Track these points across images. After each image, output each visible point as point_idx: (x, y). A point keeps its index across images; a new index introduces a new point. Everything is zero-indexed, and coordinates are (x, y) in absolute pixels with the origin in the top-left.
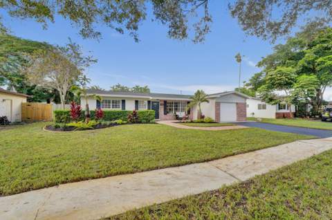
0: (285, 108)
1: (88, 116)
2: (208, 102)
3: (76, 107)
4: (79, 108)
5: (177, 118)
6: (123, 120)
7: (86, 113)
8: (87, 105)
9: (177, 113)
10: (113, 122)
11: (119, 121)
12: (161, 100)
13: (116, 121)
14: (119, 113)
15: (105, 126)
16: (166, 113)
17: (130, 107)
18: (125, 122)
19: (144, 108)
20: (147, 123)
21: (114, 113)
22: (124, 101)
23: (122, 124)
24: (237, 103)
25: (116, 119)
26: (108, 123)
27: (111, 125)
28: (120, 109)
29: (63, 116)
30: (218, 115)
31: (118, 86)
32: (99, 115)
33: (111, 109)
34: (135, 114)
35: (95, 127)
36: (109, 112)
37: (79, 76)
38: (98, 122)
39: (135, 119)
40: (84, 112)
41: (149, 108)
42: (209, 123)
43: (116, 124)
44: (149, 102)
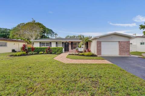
12: (69, 42)
22: (51, 43)
24: (119, 42)
30: (99, 50)
34: (49, 49)
41: (63, 46)
44: (63, 43)
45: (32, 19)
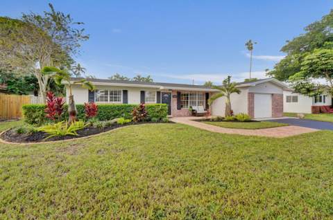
0: (321, 101)
1: (73, 114)
2: (238, 92)
3: (55, 99)
4: (59, 101)
5: (194, 113)
6: (126, 118)
7: (70, 109)
8: (71, 97)
9: (194, 108)
10: (112, 121)
11: (120, 120)
12: (173, 91)
13: (115, 120)
14: (119, 108)
15: (99, 130)
16: (180, 107)
17: (134, 100)
18: (128, 121)
19: (151, 102)
20: (158, 122)
21: (113, 108)
22: (125, 92)
23: (125, 124)
24: (272, 94)
25: (115, 116)
26: (104, 123)
27: (109, 127)
28: (120, 103)
29: (37, 114)
30: (251, 109)
31: (118, 76)
32: (91, 111)
33: (109, 103)
34: (142, 109)
35: (81, 133)
36: (106, 108)
37: (72, 65)
38: (88, 123)
39: (143, 116)
40: (67, 107)
41: (158, 102)
42: (245, 121)
43: (116, 125)
44: (159, 93)
45: (51, 6)
